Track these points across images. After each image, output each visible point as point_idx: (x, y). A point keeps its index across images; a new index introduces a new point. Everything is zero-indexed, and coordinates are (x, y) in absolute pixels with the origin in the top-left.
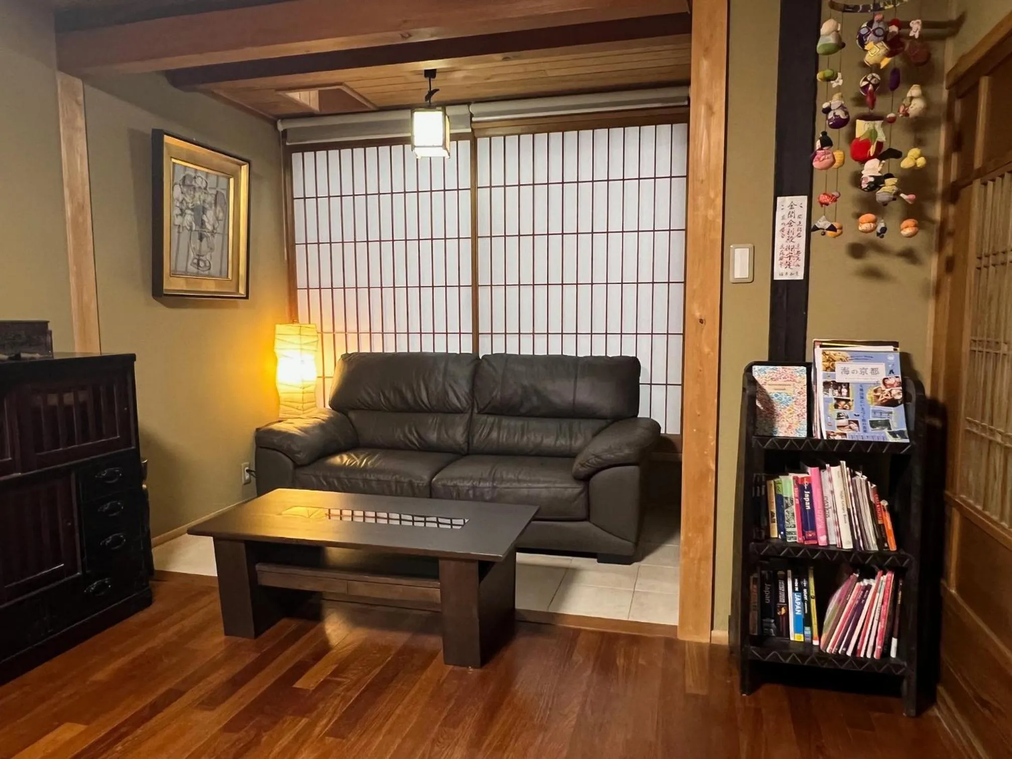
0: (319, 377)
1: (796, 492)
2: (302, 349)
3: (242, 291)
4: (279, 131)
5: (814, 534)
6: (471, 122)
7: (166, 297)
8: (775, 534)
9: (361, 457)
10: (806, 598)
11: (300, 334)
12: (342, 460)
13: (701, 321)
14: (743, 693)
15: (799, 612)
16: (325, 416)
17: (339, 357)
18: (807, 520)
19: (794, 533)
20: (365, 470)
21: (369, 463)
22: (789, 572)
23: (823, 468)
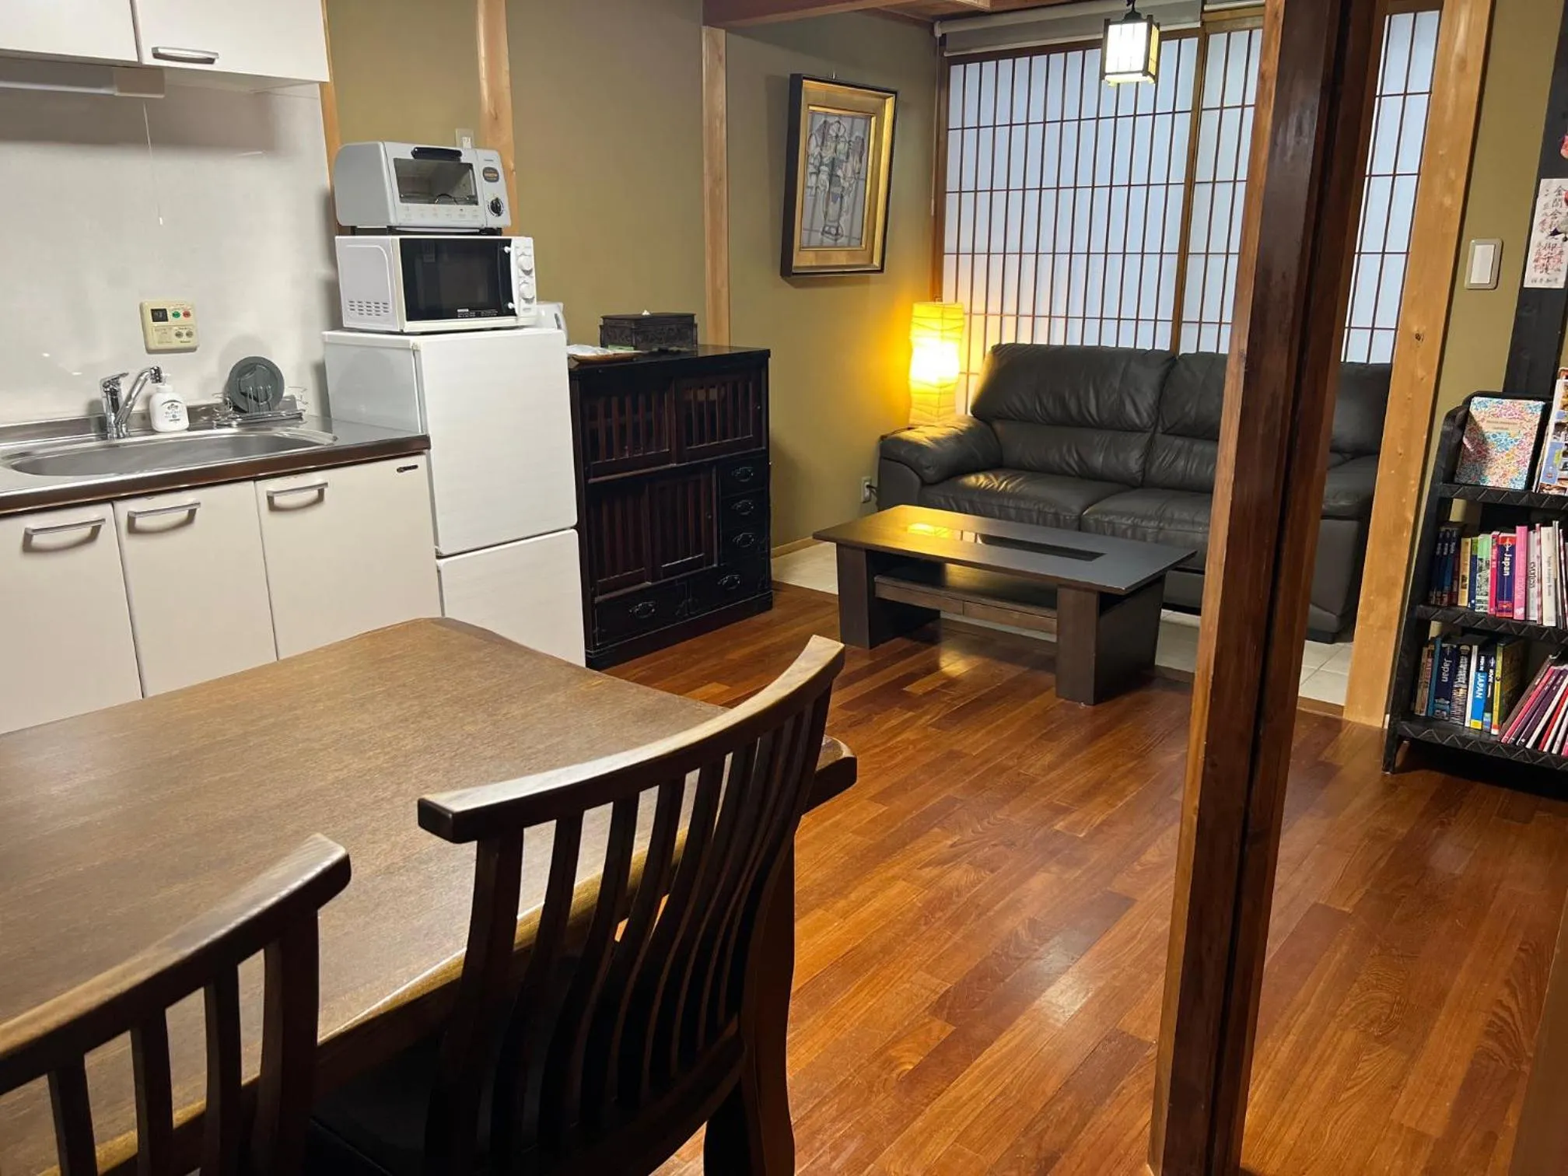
0: (961, 373)
1: (1494, 553)
2: (942, 337)
3: (876, 262)
4: (936, 38)
5: (1510, 605)
6: (1203, 11)
7: (795, 276)
8: (1463, 602)
9: (1001, 479)
10: (1491, 680)
11: (942, 318)
12: (980, 480)
13: (1418, 337)
14: (1387, 770)
15: (1479, 696)
16: (964, 426)
17: (989, 349)
18: (1503, 588)
19: (1484, 603)
20: (1003, 494)
21: (1009, 487)
22: (1475, 648)
23: (1531, 528)
